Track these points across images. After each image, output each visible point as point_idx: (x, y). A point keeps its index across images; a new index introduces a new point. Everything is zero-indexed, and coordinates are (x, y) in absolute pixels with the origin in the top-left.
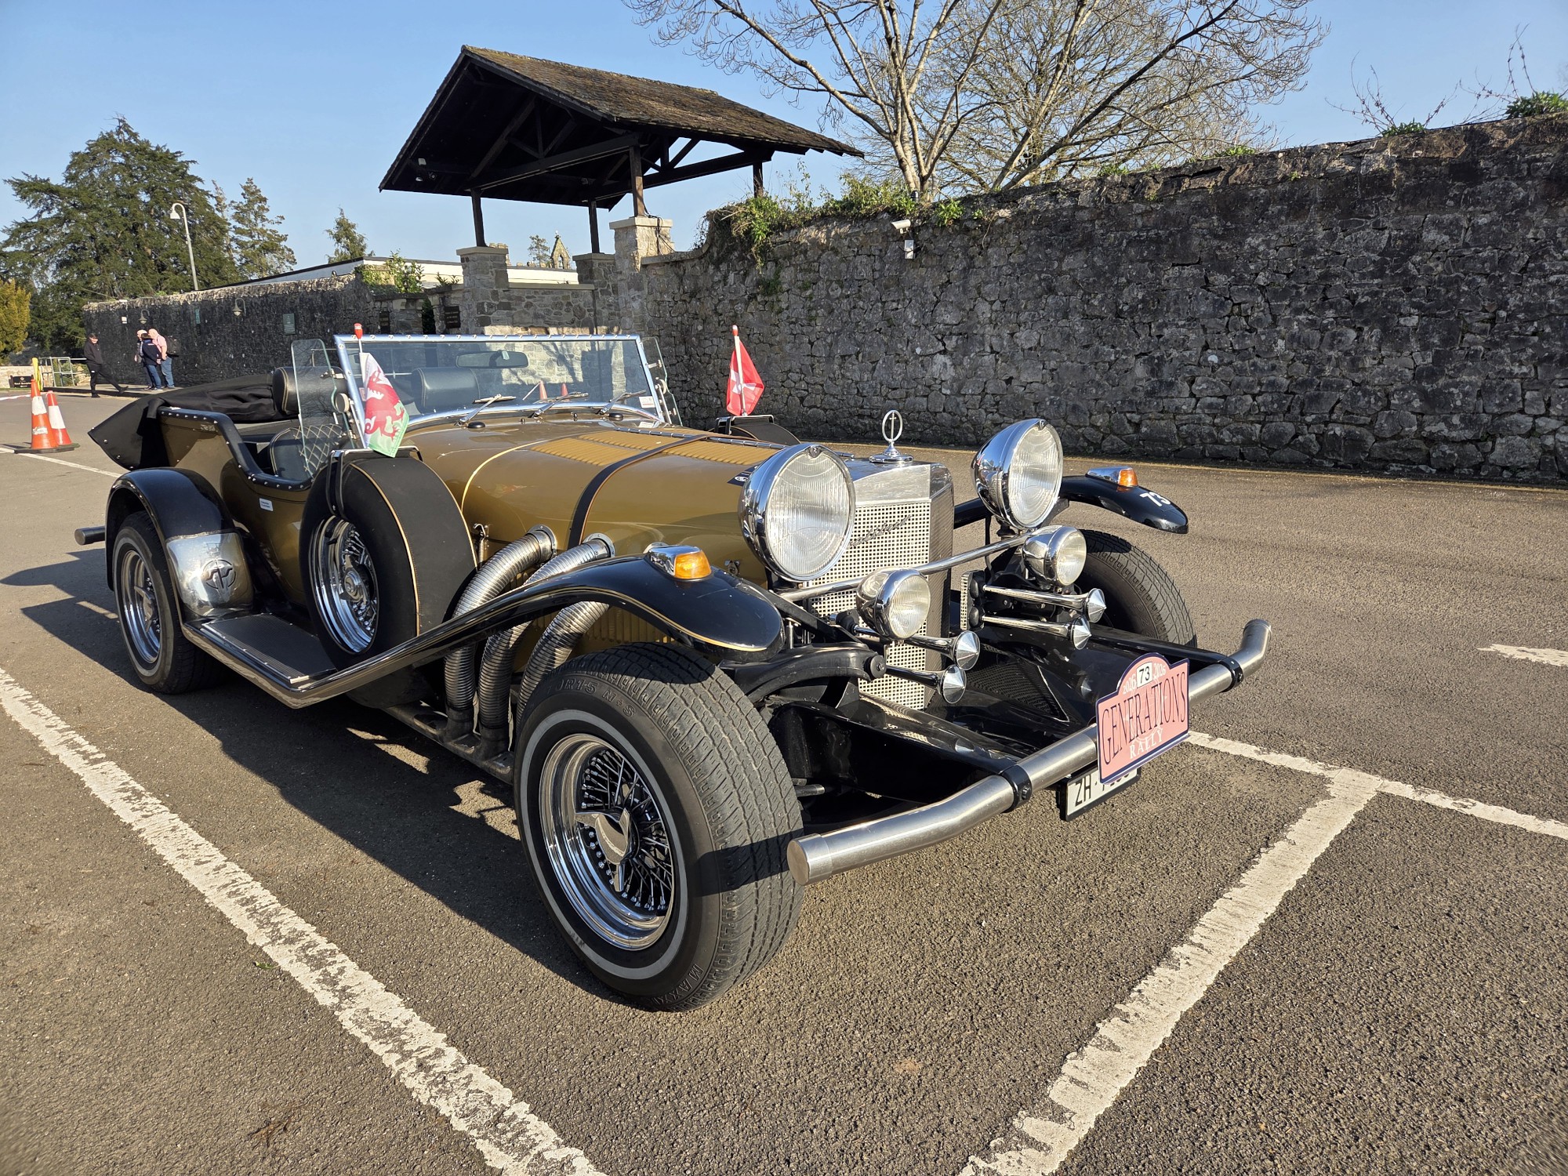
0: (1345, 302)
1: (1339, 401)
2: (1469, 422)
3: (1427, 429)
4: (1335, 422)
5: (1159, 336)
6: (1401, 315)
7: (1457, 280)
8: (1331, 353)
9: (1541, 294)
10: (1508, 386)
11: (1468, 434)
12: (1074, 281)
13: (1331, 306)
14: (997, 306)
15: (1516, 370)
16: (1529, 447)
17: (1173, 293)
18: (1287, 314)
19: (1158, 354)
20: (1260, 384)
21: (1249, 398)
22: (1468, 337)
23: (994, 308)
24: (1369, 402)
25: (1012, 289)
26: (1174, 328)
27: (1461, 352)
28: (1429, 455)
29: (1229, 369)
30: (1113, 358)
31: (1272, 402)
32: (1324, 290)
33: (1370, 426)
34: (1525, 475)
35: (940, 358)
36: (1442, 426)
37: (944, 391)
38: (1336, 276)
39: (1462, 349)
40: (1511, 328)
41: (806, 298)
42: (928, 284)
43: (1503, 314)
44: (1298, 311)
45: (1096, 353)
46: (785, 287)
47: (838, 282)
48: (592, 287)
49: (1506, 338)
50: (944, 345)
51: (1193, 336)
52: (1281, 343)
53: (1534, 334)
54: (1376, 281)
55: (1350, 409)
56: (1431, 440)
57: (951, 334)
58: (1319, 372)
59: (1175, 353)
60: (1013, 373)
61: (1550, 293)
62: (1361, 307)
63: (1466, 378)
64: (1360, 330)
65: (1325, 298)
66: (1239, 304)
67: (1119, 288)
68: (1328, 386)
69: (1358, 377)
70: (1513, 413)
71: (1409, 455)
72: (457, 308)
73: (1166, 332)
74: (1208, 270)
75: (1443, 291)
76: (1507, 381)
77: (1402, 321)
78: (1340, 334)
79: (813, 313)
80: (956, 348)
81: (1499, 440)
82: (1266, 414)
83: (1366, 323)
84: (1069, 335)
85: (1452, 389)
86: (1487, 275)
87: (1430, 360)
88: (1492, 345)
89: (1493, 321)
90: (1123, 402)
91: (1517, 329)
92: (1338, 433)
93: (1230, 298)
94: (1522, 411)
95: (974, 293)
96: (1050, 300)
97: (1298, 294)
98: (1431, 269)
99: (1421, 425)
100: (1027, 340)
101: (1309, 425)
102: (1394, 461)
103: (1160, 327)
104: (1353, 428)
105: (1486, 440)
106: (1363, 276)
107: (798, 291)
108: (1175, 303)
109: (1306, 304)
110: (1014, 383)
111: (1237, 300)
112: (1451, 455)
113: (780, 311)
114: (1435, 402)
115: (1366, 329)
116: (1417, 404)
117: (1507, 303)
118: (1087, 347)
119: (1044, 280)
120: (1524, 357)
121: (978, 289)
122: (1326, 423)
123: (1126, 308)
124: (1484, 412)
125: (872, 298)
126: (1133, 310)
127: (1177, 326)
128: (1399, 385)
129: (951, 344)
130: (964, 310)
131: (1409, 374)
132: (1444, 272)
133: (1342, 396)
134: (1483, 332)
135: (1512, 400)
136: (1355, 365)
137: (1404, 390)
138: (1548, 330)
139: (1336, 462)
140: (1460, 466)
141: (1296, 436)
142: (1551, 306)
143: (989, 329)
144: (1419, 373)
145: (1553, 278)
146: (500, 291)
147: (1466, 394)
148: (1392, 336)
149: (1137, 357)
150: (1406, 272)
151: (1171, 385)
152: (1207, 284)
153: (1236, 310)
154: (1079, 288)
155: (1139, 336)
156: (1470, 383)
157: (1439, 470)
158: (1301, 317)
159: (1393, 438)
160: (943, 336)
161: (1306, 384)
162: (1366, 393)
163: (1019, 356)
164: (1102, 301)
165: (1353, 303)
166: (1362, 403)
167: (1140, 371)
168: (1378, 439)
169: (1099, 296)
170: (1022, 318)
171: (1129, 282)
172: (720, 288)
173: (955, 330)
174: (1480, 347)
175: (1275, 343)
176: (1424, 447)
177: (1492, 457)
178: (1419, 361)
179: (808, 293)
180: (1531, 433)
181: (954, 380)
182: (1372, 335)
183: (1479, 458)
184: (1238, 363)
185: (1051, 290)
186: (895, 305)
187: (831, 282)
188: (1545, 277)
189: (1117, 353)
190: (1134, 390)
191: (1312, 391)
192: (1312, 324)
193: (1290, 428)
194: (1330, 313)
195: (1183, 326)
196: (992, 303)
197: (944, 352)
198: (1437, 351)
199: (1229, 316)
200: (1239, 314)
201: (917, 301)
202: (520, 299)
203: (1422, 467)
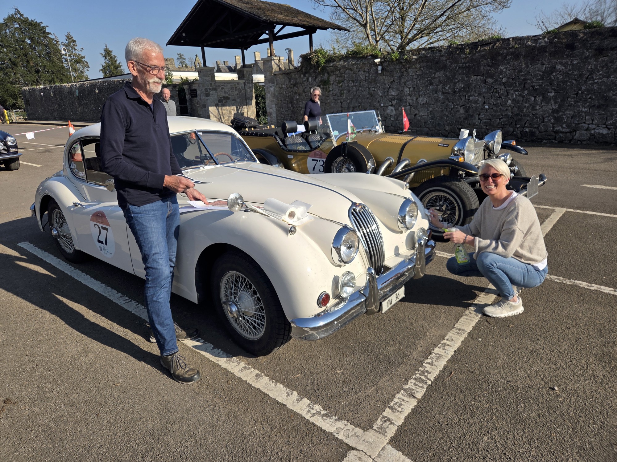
0: (531, 88)
1: (528, 120)
2: (568, 126)
3: (555, 129)
4: (526, 127)
5: (469, 100)
6: (549, 92)
7: (566, 81)
8: (526, 105)
9: (592, 86)
10: (581, 115)
11: (568, 130)
12: (439, 81)
13: (526, 89)
14: (411, 89)
15: (583, 110)
16: (586, 134)
17: (474, 85)
18: (512, 92)
19: (468, 106)
20: (502, 115)
21: (498, 120)
22: (569, 99)
23: (411, 90)
24: (537, 120)
25: (417, 83)
26: (474, 97)
27: (567, 104)
28: (556, 137)
29: (492, 110)
30: (452, 107)
31: (506, 121)
32: (524, 84)
33: (538, 128)
34: (584, 143)
35: (390, 108)
36: (560, 127)
37: (391, 119)
38: (528, 79)
39: (567, 103)
40: (582, 97)
41: (340, 86)
42: (386, 81)
43: (580, 92)
44: (515, 91)
45: (447, 105)
46: (332, 82)
47: (352, 81)
48: (244, 81)
49: (581, 100)
50: (392, 103)
51: (480, 100)
52: (509, 101)
53: (589, 98)
54: (541, 81)
55: (531, 123)
56: (557, 132)
57: (394, 99)
58: (522, 111)
59: (474, 105)
60: (417, 112)
61: (595, 86)
62: (536, 90)
63: (568, 112)
64: (535, 97)
65: (524, 87)
66: (496, 89)
67: (455, 83)
68: (524, 115)
69: (534, 112)
70: (582, 123)
71: (549, 137)
72: (196, 90)
73: (471, 98)
74: (485, 77)
75: (562, 84)
76: (580, 113)
77: (549, 94)
78: (529, 98)
79: (343, 92)
80: (396, 104)
81: (577, 132)
82: (504, 125)
83: (537, 95)
84: (437, 99)
85: (564, 116)
86: (575, 80)
87: (557, 107)
88: (576, 102)
89: (577, 94)
90: (456, 122)
91: (584, 97)
92: (527, 130)
93: (493, 87)
94: (585, 123)
95: (403, 85)
96: (431, 87)
97: (516, 85)
98: (559, 78)
99: (553, 128)
100: (422, 101)
101: (518, 128)
102: (545, 139)
103: (469, 96)
104: (532, 129)
105: (573, 132)
106: (537, 80)
107: (337, 84)
108: (474, 88)
109: (518, 89)
110: (417, 116)
111: (495, 87)
112: (562, 137)
113: (330, 91)
114: (558, 120)
115: (537, 97)
116: (552, 121)
117: (582, 89)
118: (443, 103)
119: (429, 80)
120: (586, 106)
121: (405, 83)
122: (523, 128)
123: (457, 90)
124: (573, 123)
125: (365, 87)
126: (460, 91)
128: (547, 115)
129: (394, 102)
130: (399, 91)
131: (550, 111)
132: (562, 78)
133: (529, 118)
134: (574, 98)
135: (582, 119)
136: (533, 108)
137: (549, 116)
138: (594, 97)
139: (526, 140)
140: (565, 140)
141: (513, 131)
142: (595, 90)
143: (408, 97)
144: (554, 111)
145: (596, 81)
146: (213, 83)
147: (568, 117)
148: (546, 99)
149: (461, 106)
150: (551, 78)
151: (472, 116)
152: (485, 82)
153: (495, 91)
154: (441, 83)
155: (462, 99)
156: (569, 114)
157: (559, 142)
158: (517, 93)
159: (544, 132)
160: (391, 100)
161: (517, 115)
162: (536, 118)
163: (419, 106)
164: (449, 88)
165: (534, 88)
166: (535, 121)
167: (462, 111)
168: (540, 132)
169: (448, 86)
170: (421, 93)
171: (458, 81)
172: (306, 83)
173: (396, 97)
174: (573, 103)
175: (508, 102)
176: (554, 134)
177: (575, 137)
178: (554, 107)
179: (341, 85)
180: (587, 129)
181: (395, 115)
182: (539, 99)
183: (571, 138)
184: (495, 108)
185: (431, 84)
186: (373, 89)
187: (350, 81)
188: (594, 80)
189: (454, 105)
190: (460, 118)
191: (519, 117)
192: (520, 95)
193: (511, 129)
194: (526, 92)
195: (477, 96)
196: (410, 88)
197: (392, 105)
198: (559, 104)
199: (492, 93)
200: (496, 92)
201: (382, 88)
202: (219, 86)
203: (553, 141)
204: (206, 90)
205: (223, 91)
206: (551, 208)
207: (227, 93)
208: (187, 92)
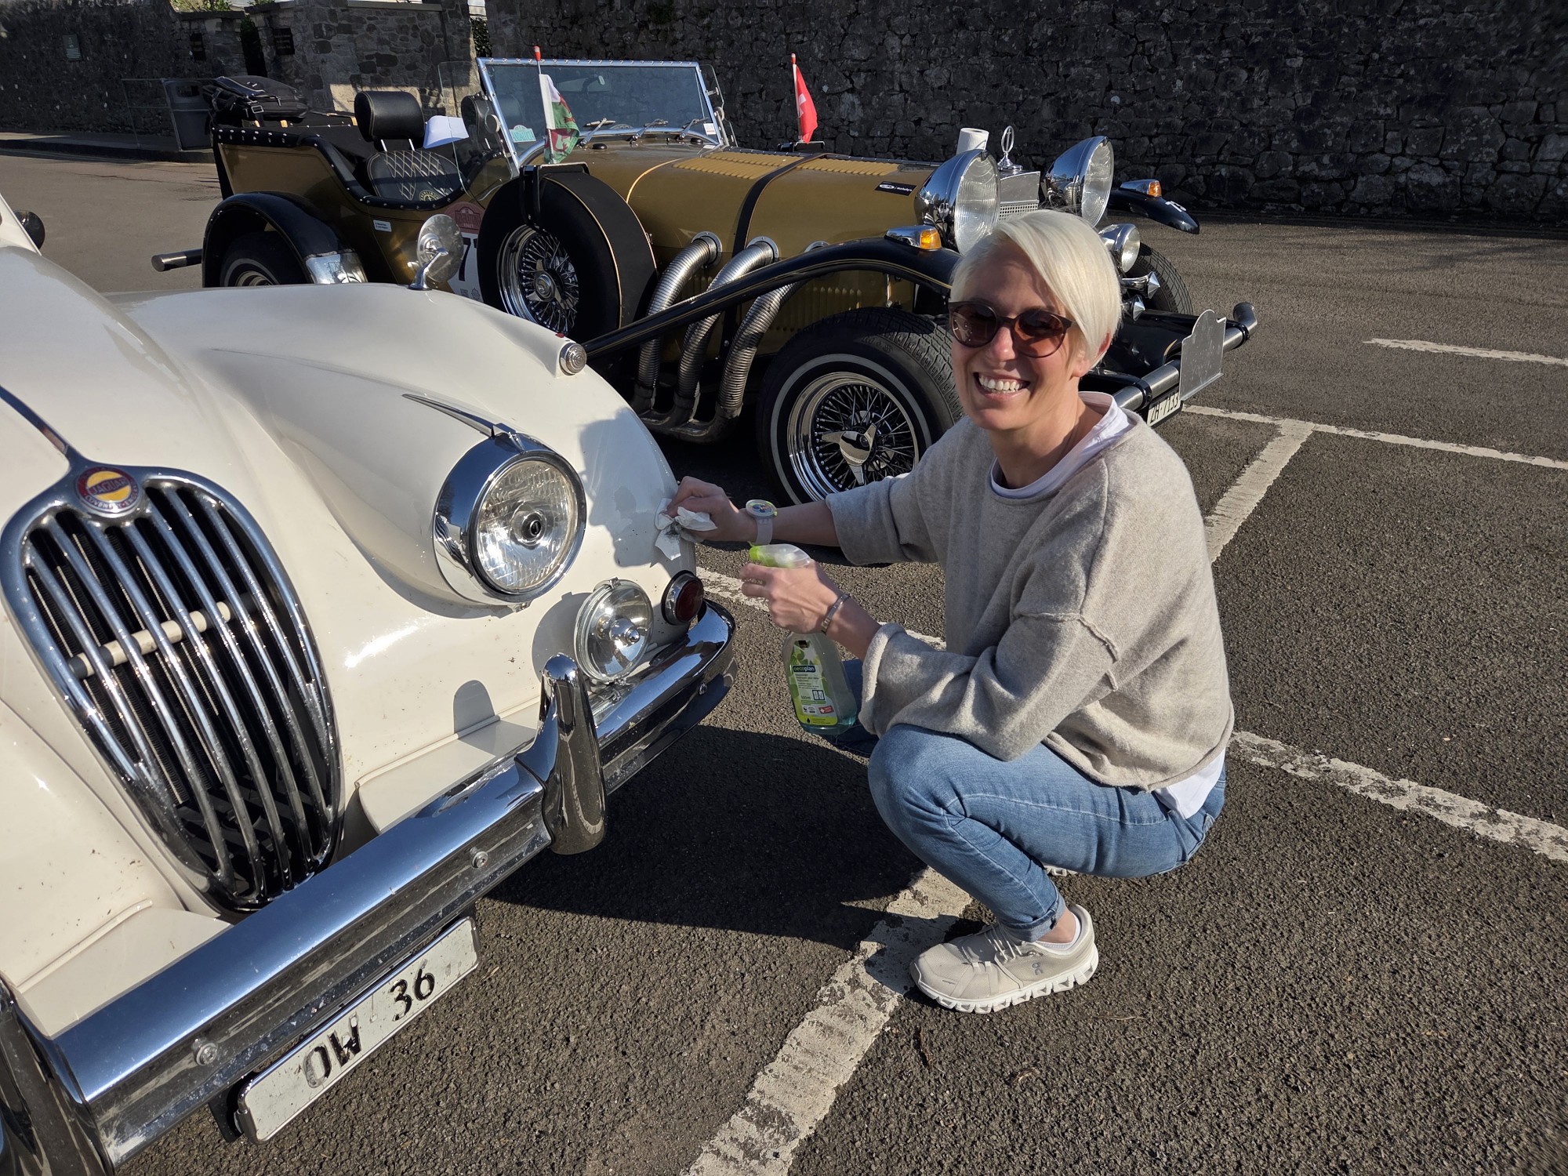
0: (1240, 42)
1: (1227, 142)
2: (1337, 162)
3: (1301, 169)
4: (1222, 163)
5: (1066, 76)
6: (1288, 56)
7: (1340, 21)
8: (1224, 94)
9: (1409, 37)
10: (1374, 126)
11: (1335, 173)
12: (986, 15)
13: (1228, 46)
14: (907, 40)
15: (1382, 111)
16: (1384, 185)
17: (1081, 30)
18: (1186, 53)
19: (1064, 95)
20: (1157, 126)
21: (1146, 140)
22: (1344, 79)
23: (904, 42)
24: (1254, 143)
25: (922, 22)
26: (1080, 68)
27: (1337, 94)
28: (1300, 194)
29: (1130, 110)
30: (1021, 98)
31: (1167, 144)
32: (1223, 28)
33: (1252, 167)
34: (1378, 211)
35: (849, 98)
36: (1314, 165)
37: (852, 133)
38: (1234, 15)
39: (1337, 90)
40: (1381, 70)
41: (703, 27)
42: (835, 14)
43: (1376, 56)
44: (1197, 51)
45: (1005, 94)
46: (679, 13)
47: (738, 9)
48: (439, 8)
49: (1376, 80)
50: (852, 82)
51: (1098, 76)
52: (1179, 83)
53: (1400, 76)
54: (1269, 21)
55: (1236, 150)
56: (1304, 179)
57: (859, 70)
58: (1211, 113)
59: (1080, 94)
60: (922, 113)
61: (1418, 37)
62: (1253, 48)
63: (1338, 119)
64: (1250, 71)
65: (1223, 37)
66: (1144, 42)
67: (1030, 24)
68: (1218, 127)
69: (1246, 118)
70: (1374, 153)
71: (1283, 194)
72: (287, 31)
73: (1073, 71)
74: (1116, 6)
75: (1327, 32)
76: (1373, 122)
77: (1288, 62)
78: (1233, 75)
79: (712, 45)
80: (864, 87)
81: (1361, 179)
82: (1161, 155)
83: (1257, 63)
84: (979, 73)
85: (1326, 130)
86: (1365, 18)
87: (1309, 101)
88: (1364, 87)
89: (1366, 63)
90: (1029, 144)
91: (1386, 71)
92: (1223, 174)
93: (1135, 36)
94: (1382, 151)
95: (884, 26)
96: (961, 36)
97: (1198, 32)
98: (1318, 10)
99: (1296, 165)
100: (938, 78)
101: (1198, 166)
102: (1271, 201)
103: (1067, 66)
104: (1237, 169)
105: (1349, 179)
106: (1258, 16)
107: (694, 19)
108: (1083, 40)
109: (1205, 43)
110: (924, 124)
111: (1141, 38)
112: (1319, 193)
113: (675, 42)
114: (1311, 143)
115: (1257, 69)
116: (1294, 144)
117: (1380, 46)
118: (996, 86)
119: (955, 12)
120: (1389, 99)
121: (888, 21)
122: (1214, 165)
123: (1035, 45)
124: (1351, 151)
125: (776, 29)
126: (1042, 47)
127: (1084, 66)
128: (1281, 126)
129: (860, 81)
130: (873, 44)
131: (1290, 114)
132: (1329, 13)
133: (1229, 137)
134: (1357, 74)
135: (1375, 140)
136: (1244, 106)
137: (1284, 131)
138: (1412, 72)
139: (1219, 202)
140: (1325, 204)
141: (1186, 177)
142: (1417, 49)
143: (898, 65)
144: (1301, 115)
145: (1422, 22)
146: (338, 10)
147: (1337, 135)
148: (1280, 77)
149: (1044, 97)
150: (1296, 12)
151: (1075, 127)
152: (1114, 21)
153: (1140, 49)
154: (990, 22)
155: (1046, 76)
156: (1342, 124)
157: (1308, 208)
158: (1200, 57)
159: (1271, 178)
160: (851, 73)
161: (1199, 125)
162: (1252, 134)
163: (929, 96)
164: (1012, 38)
165: (1247, 42)
166: (1247, 144)
167: (1047, 112)
168: (1258, 179)
169: (1010, 32)
170: (933, 53)
171: (1039, 17)
172: (605, 13)
173: (864, 66)
174: (1354, 89)
175: (1174, 83)
176: (1297, 186)
177: (1353, 194)
178: (1300, 103)
179: (706, 21)
180: (1389, 171)
181: (862, 121)
182: (1261, 75)
183: (1342, 196)
184: (1138, 104)
185: (962, 25)
186: (800, 37)
187: (731, 9)
188: (1415, 20)
189: (1025, 93)
190: (1040, 132)
191: (1203, 133)
192: (1209, 63)
193: (1181, 169)
194: (1226, 53)
195: (1089, 65)
196: (902, 37)
197: (852, 91)
198: (1317, 93)
199: (1133, 55)
200: (1143, 54)
201: (824, 34)
202: (360, 20)
203: (1293, 206)
204: (317, 29)
205: (374, 35)
206: (1267, 420)
207: (388, 43)
208: (263, 36)
